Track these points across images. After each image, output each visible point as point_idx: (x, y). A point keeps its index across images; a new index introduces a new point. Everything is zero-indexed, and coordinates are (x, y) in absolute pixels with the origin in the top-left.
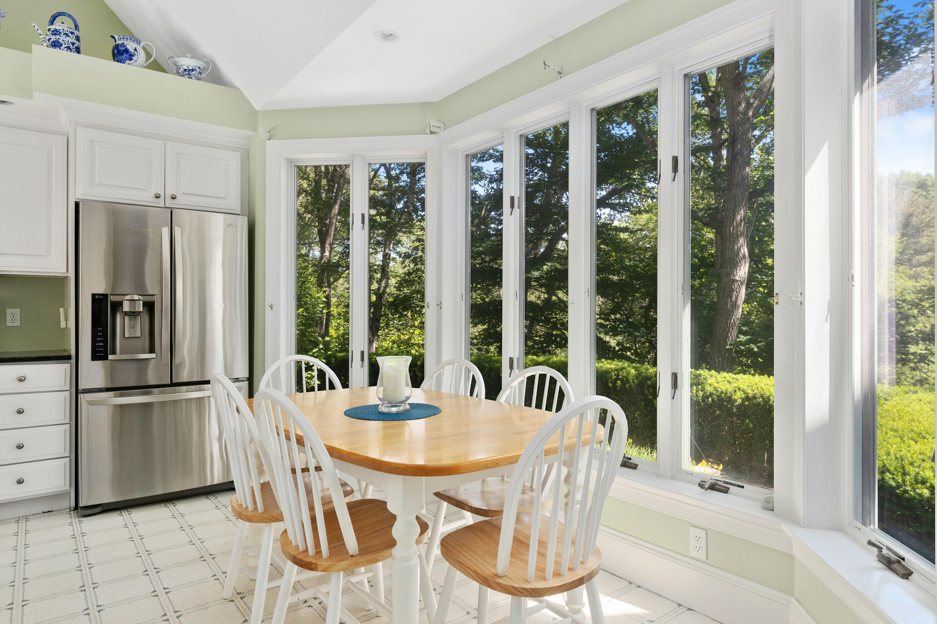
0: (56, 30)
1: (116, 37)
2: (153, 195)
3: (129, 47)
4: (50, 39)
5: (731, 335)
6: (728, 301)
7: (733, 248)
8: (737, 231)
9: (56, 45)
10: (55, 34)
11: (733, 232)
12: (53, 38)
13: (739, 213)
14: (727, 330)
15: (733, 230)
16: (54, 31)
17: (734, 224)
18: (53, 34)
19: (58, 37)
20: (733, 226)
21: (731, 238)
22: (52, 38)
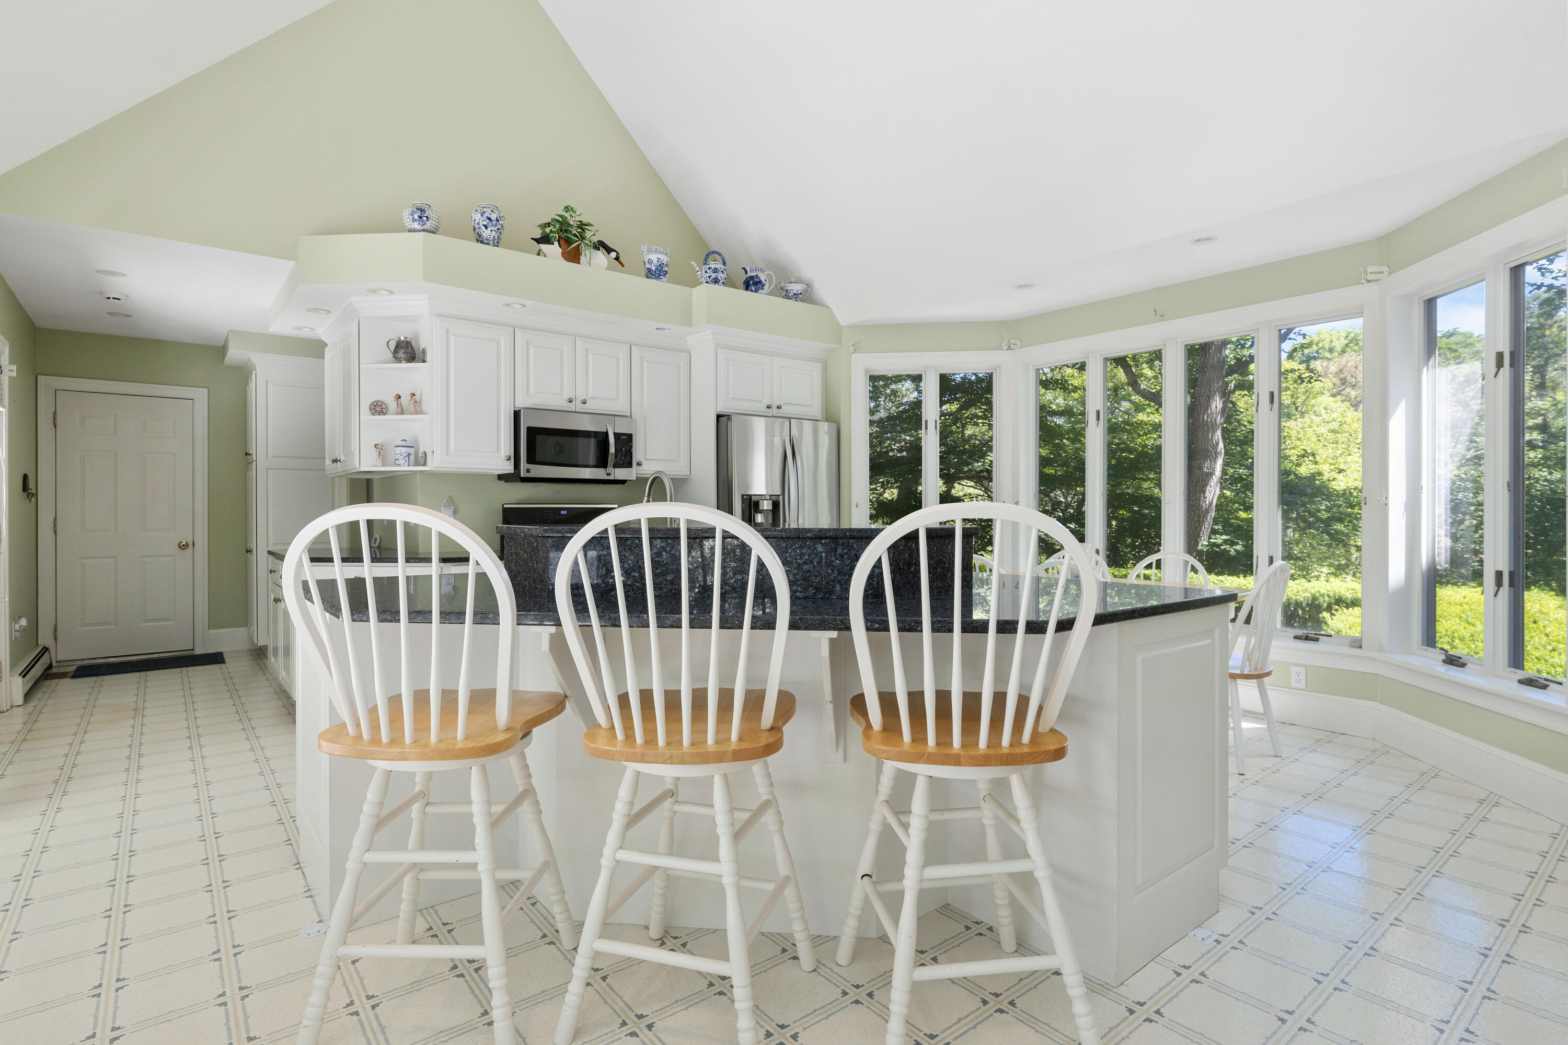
0: (716, 269)
1: (748, 270)
2: (765, 406)
3: (761, 278)
4: (711, 276)
7: (1205, 438)
9: (716, 281)
10: (715, 272)
11: (1205, 421)
12: (714, 275)
13: (1211, 400)
16: (714, 269)
18: (713, 273)
19: (717, 274)
20: (1206, 412)
21: (1203, 427)
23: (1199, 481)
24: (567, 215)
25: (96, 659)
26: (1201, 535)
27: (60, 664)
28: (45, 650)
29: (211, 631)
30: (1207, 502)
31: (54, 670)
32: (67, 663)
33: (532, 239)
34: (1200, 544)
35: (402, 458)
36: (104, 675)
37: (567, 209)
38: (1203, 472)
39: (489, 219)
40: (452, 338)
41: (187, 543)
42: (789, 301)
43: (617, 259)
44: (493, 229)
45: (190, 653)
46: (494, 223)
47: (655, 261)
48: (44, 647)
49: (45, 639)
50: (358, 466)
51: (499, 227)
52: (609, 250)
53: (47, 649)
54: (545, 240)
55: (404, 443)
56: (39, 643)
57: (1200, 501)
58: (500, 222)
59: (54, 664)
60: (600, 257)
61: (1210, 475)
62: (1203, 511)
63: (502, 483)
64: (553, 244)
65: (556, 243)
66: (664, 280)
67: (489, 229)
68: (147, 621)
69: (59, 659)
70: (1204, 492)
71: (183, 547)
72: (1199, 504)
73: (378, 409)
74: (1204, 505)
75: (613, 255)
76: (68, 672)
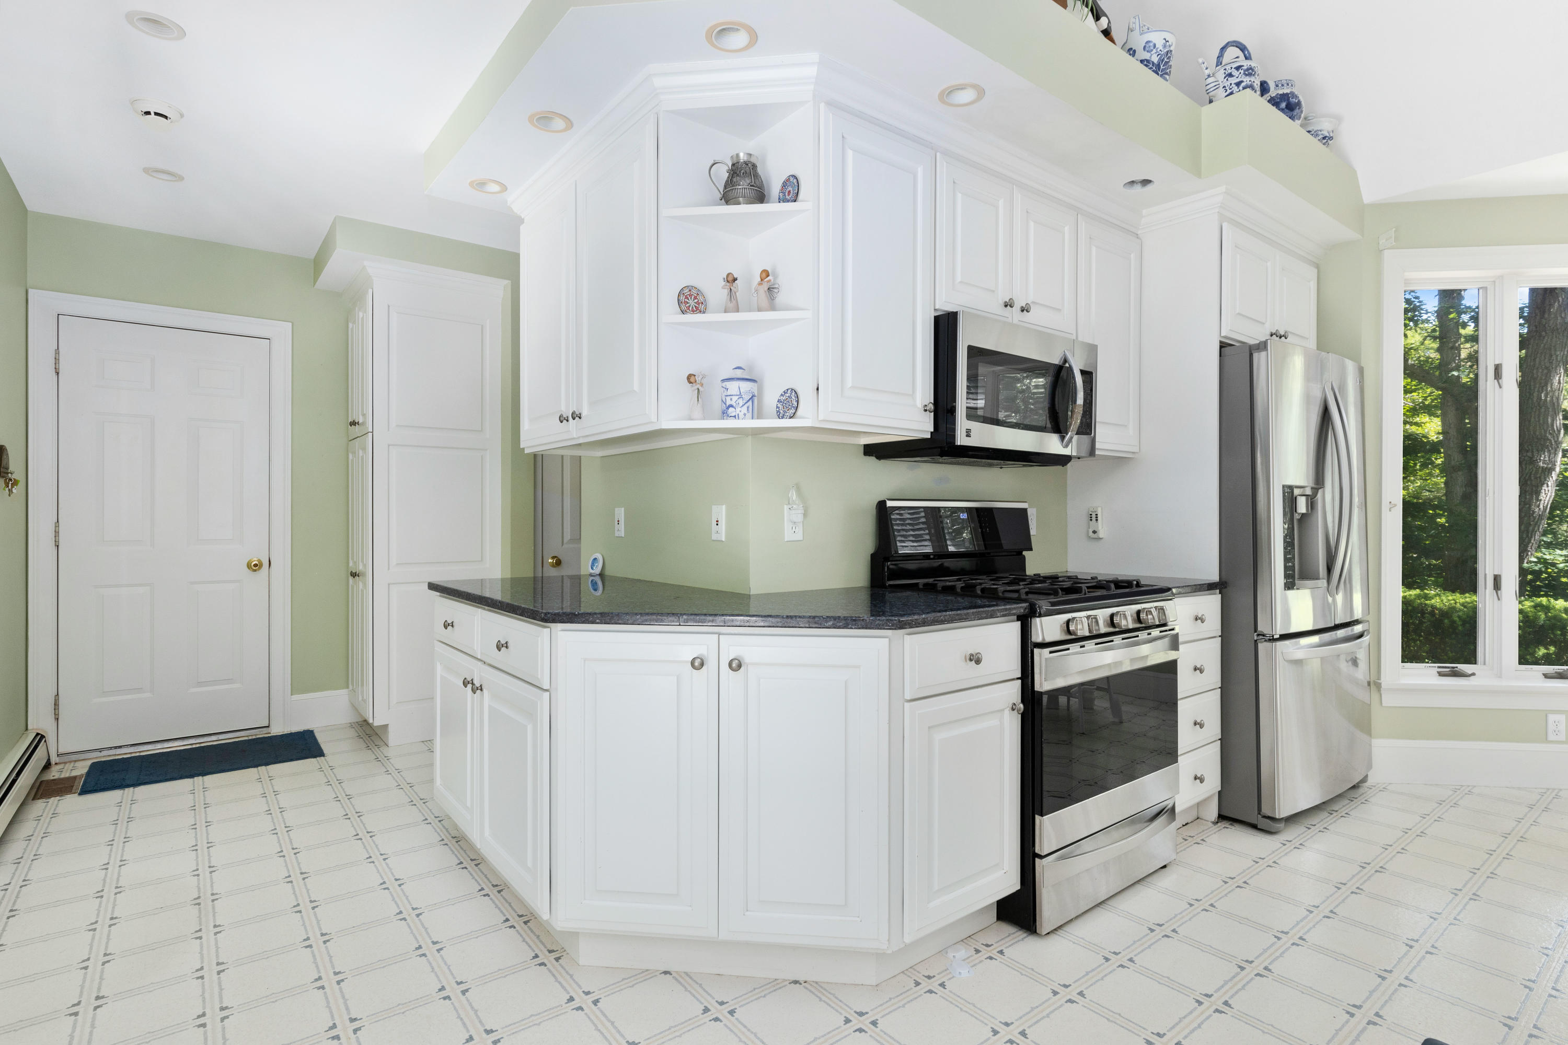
0: (1251, 69)
1: (1272, 84)
4: (1242, 82)
5: (1531, 548)
6: (1531, 499)
7: (1544, 423)
8: (1552, 398)
11: (1546, 400)
13: (1556, 372)
14: (1526, 540)
15: (1546, 396)
16: (1248, 70)
17: (1547, 389)
18: (1246, 75)
20: (1547, 390)
21: (1541, 408)
22: (1245, 80)
23: (1530, 478)
25: (120, 747)
26: (1529, 549)
27: (65, 759)
28: (40, 738)
29: (295, 697)
30: (1541, 507)
31: (54, 774)
32: (74, 757)
34: (1526, 561)
35: (741, 402)
36: (135, 785)
38: (1538, 468)
40: (850, 154)
41: (259, 561)
43: (1105, 33)
45: (261, 734)
47: (1160, 46)
48: (38, 734)
49: (39, 720)
50: (654, 419)
53: (43, 737)
55: (739, 373)
56: (30, 727)
57: (1530, 506)
59: (54, 759)
61: (1549, 471)
62: (1534, 518)
63: (872, 460)
66: (1168, 81)
68: (200, 684)
69: (61, 751)
70: (1538, 493)
71: (255, 567)
72: (1530, 508)
73: (692, 302)
74: (1537, 510)
75: (1103, 22)
76: (75, 778)
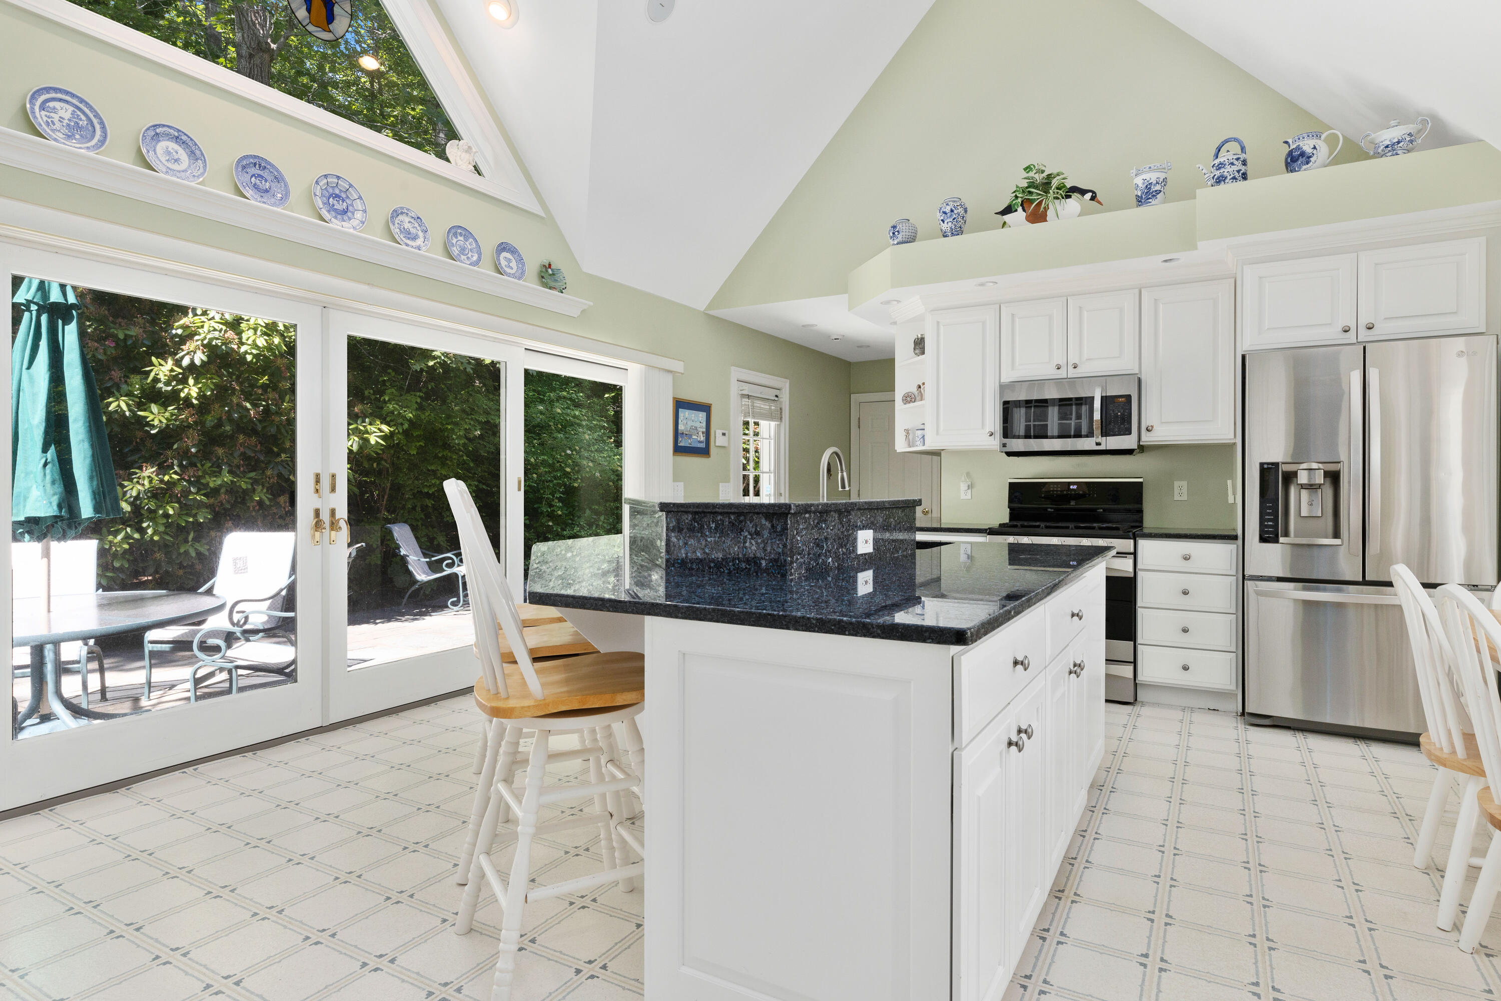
0: (1221, 164)
1: (1290, 141)
2: (1341, 329)
3: (1305, 147)
4: (1214, 175)
9: (1220, 180)
10: (1220, 169)
12: (1218, 173)
16: (1218, 165)
18: (1217, 170)
19: (1222, 170)
24: (1031, 174)
33: (996, 213)
35: (916, 439)
37: (1028, 169)
39: (945, 213)
42: (1383, 159)
43: (1093, 198)
44: (948, 220)
46: (949, 215)
51: (954, 216)
52: (1083, 192)
54: (1008, 210)
55: (918, 427)
58: (955, 212)
60: (1074, 204)
64: (1016, 211)
65: (1020, 209)
66: (1153, 202)
67: (946, 222)
73: (909, 399)
75: (1088, 196)
